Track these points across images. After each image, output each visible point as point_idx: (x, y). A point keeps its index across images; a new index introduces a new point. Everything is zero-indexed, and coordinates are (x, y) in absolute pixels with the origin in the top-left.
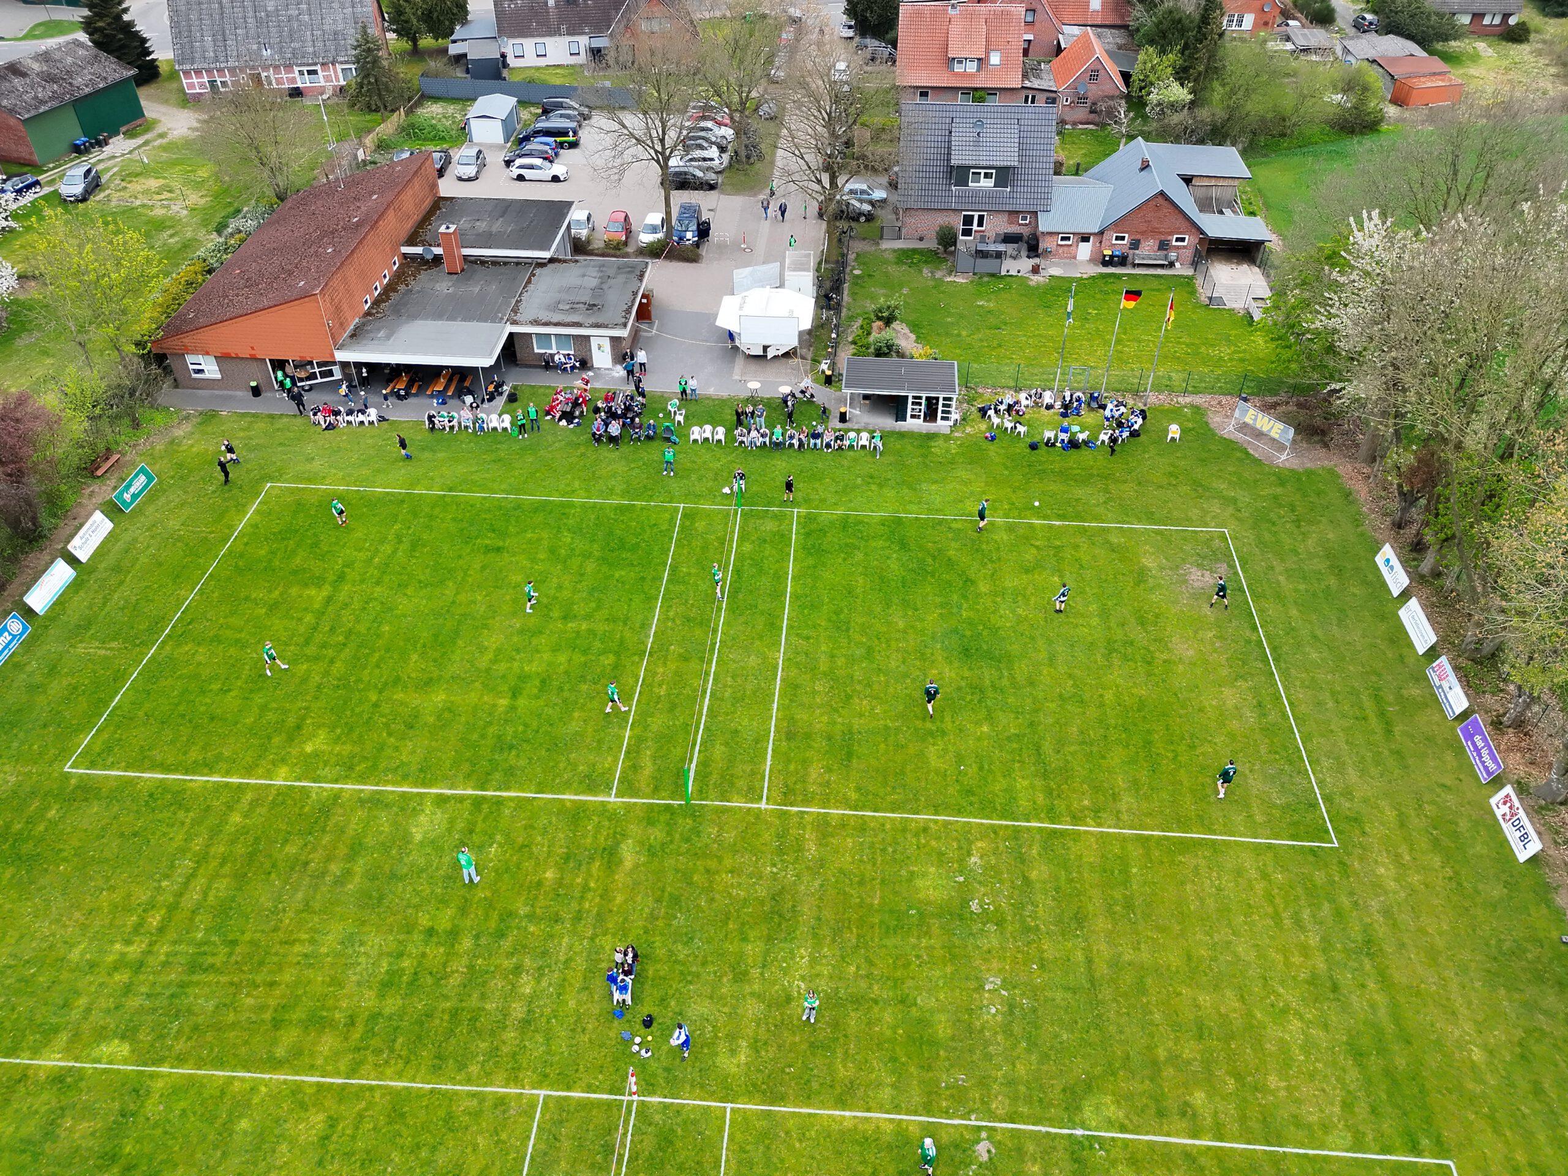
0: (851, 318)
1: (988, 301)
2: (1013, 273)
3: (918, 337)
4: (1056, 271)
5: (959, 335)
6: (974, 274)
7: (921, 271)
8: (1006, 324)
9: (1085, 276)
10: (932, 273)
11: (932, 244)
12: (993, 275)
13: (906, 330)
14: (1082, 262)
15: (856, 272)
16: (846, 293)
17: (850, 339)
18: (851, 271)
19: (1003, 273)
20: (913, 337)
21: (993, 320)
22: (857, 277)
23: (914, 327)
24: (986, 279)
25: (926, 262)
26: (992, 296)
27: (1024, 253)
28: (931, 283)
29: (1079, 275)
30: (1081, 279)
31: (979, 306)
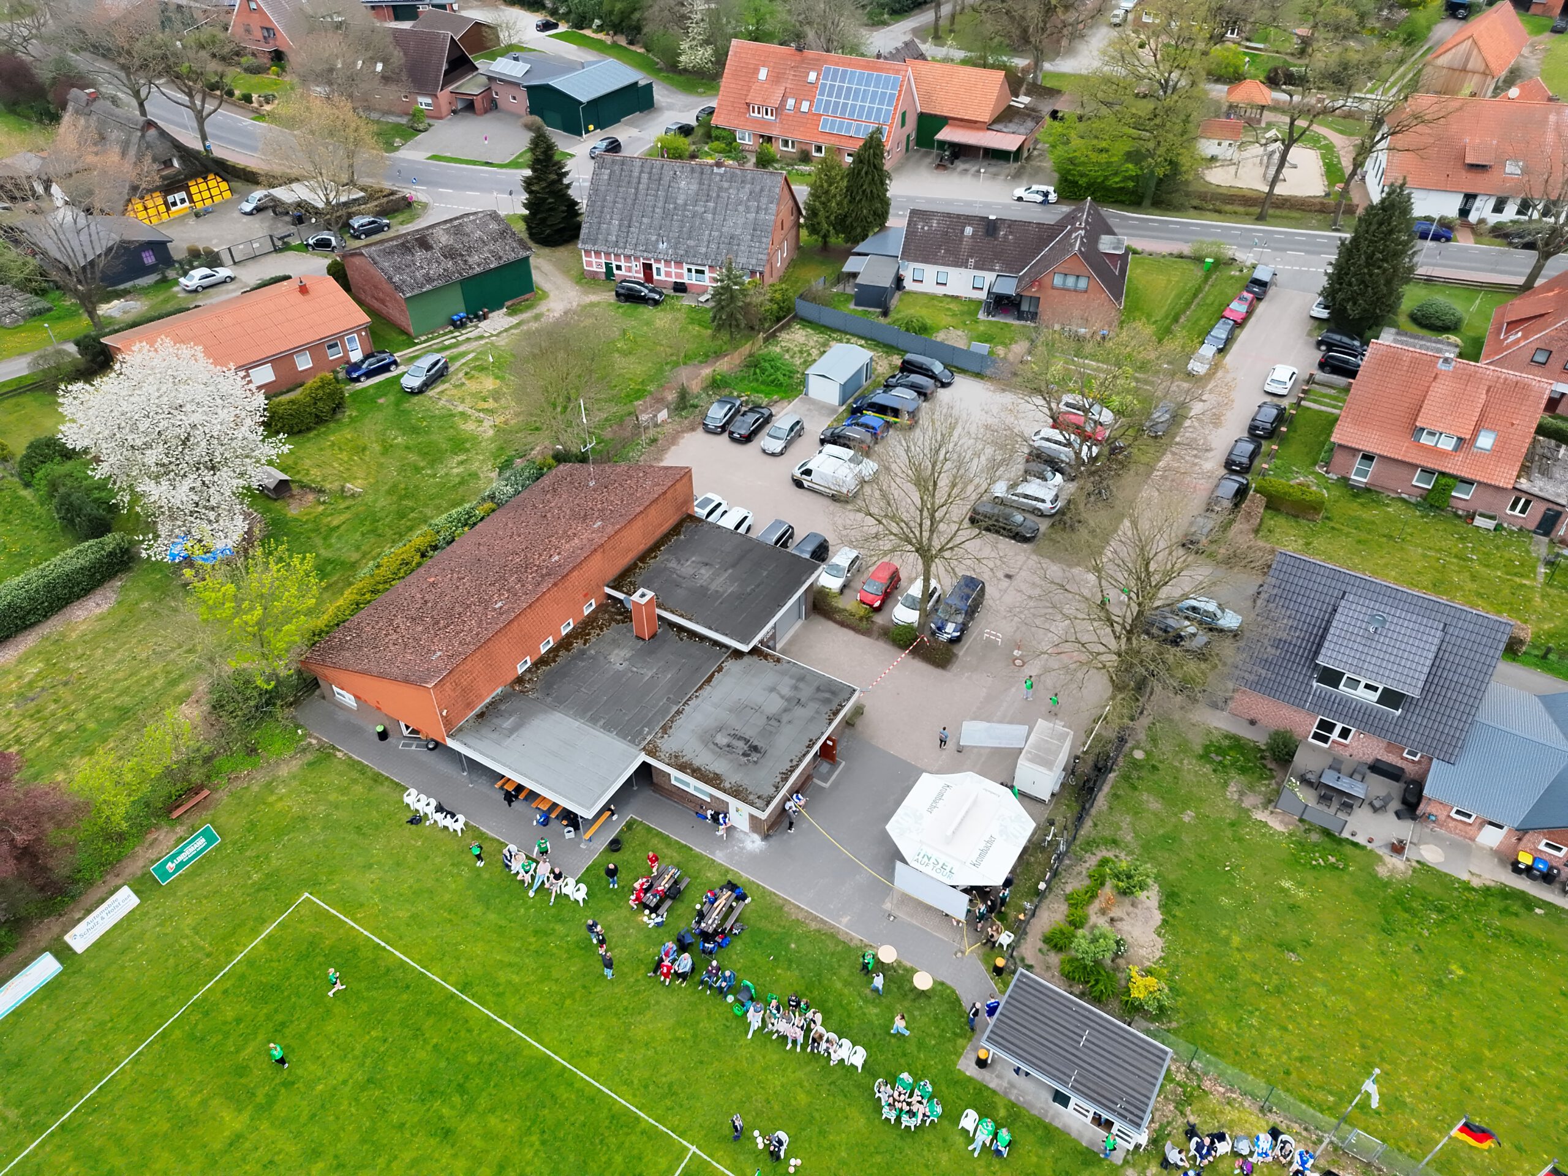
0: (1090, 845)
1: (1301, 884)
2: (1361, 839)
3: (1165, 922)
4: (1432, 854)
5: (1226, 941)
6: (1301, 820)
7: (1226, 784)
8: (1307, 944)
9: (1476, 883)
10: (1242, 794)
11: (1262, 740)
12: (1327, 833)
13: (1154, 903)
14: (1481, 848)
15: (1139, 755)
16: (1106, 789)
17: (1069, 889)
18: (1132, 749)
19: (1346, 834)
20: (1158, 917)
21: (1291, 929)
22: (1136, 765)
23: (1170, 898)
24: (1314, 837)
25: (1243, 770)
26: (1310, 876)
27: (1395, 805)
28: (1230, 815)
29: (1465, 877)
30: (1467, 887)
31: (1283, 890)
